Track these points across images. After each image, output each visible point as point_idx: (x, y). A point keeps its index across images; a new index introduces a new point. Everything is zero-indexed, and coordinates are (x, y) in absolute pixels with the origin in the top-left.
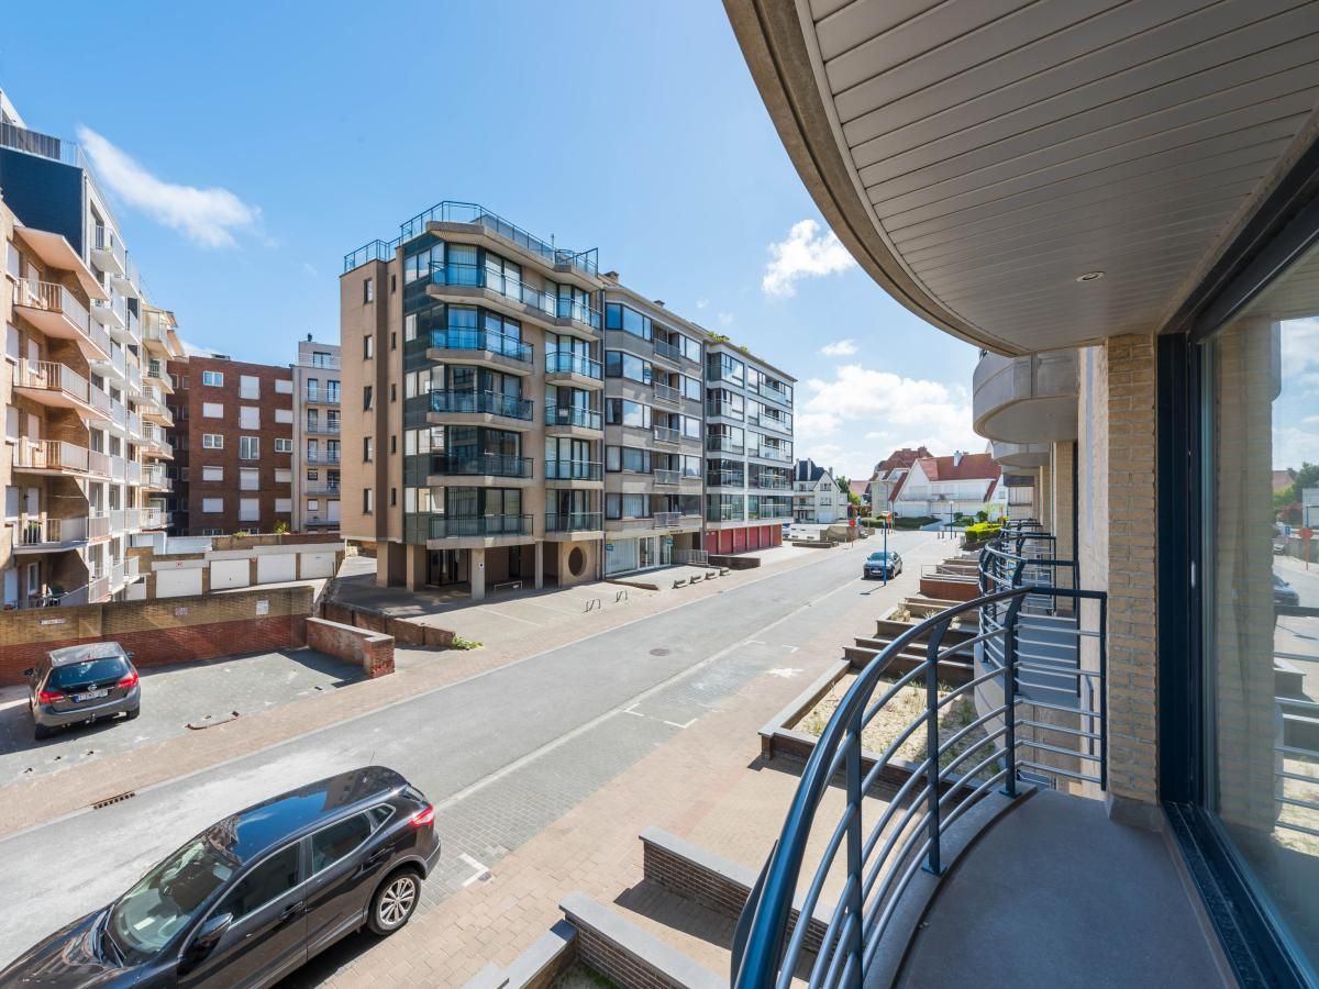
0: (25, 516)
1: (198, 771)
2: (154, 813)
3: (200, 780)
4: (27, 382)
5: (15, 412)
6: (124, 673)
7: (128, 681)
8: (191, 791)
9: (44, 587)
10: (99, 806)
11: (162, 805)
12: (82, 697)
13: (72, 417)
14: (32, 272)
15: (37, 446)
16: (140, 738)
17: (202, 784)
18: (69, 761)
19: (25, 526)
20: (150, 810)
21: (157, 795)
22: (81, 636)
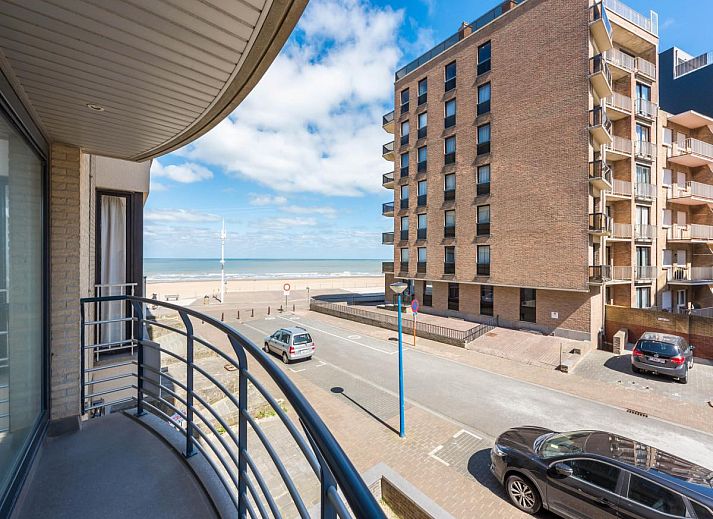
0: (675, 265)
1: (689, 428)
2: (645, 430)
3: (683, 432)
4: (677, 194)
5: (669, 212)
6: (676, 354)
7: (678, 360)
8: (673, 434)
9: (690, 304)
10: (630, 411)
11: (652, 429)
12: (651, 359)
13: (706, 209)
14: (681, 137)
15: (684, 228)
16: (677, 394)
17: (682, 435)
18: (637, 387)
19: (675, 270)
20: (645, 427)
21: (654, 423)
22: (677, 330)
